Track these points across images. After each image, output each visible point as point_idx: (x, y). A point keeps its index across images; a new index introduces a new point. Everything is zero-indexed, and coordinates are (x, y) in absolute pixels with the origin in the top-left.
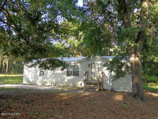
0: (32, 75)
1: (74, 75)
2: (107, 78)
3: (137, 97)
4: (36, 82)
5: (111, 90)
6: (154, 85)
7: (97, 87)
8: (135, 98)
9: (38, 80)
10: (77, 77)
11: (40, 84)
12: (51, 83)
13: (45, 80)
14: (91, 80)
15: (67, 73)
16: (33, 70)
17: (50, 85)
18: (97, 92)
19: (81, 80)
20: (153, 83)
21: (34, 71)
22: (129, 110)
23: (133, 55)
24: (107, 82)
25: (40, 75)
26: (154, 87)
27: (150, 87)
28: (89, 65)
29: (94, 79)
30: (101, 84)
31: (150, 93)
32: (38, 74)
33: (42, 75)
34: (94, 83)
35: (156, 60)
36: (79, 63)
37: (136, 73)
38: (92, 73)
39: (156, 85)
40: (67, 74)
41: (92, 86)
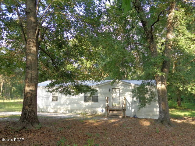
0: (42, 101)
1: (92, 101)
2: (129, 104)
3: (164, 122)
4: (47, 108)
5: (134, 117)
6: (174, 111)
7: (121, 113)
8: (163, 123)
9: (50, 107)
10: (96, 103)
11: (52, 111)
12: (65, 110)
13: (59, 107)
14: (111, 106)
15: (84, 98)
16: (43, 95)
17: (64, 112)
18: (121, 119)
19: (101, 106)
20: (174, 110)
21: (45, 97)
22: (160, 133)
23: (160, 82)
24: (129, 108)
25: (52, 101)
26: (175, 114)
27: (171, 114)
28: (110, 89)
29: (115, 105)
30: (124, 110)
31: (173, 120)
32: (50, 99)
33: (54, 100)
34: (116, 109)
35: (181, 87)
36: (98, 87)
37: (163, 99)
38: (113, 98)
39: (177, 112)
40: (84, 100)
41: (115, 112)
